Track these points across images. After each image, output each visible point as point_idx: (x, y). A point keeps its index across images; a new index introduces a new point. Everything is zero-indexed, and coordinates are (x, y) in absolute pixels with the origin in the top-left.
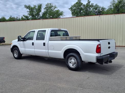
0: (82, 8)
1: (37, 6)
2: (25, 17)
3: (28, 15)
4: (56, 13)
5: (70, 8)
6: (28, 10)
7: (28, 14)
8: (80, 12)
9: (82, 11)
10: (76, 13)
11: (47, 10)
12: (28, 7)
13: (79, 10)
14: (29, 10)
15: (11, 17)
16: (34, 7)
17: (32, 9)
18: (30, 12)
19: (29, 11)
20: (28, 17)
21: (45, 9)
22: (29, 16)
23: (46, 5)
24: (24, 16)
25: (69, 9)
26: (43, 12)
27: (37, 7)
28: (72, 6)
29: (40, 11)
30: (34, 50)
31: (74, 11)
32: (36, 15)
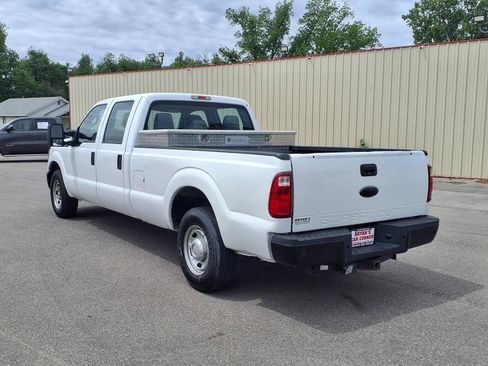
0: (460, 12)
1: (273, 9)
2: (225, 54)
3: (239, 50)
4: (345, 35)
5: (407, 13)
6: (238, 28)
7: (239, 43)
8: (453, 30)
9: (460, 27)
10: (431, 35)
11: (312, 25)
12: (239, 17)
13: (446, 21)
14: (244, 27)
15: (181, 57)
16: (262, 17)
17: (252, 22)
18: (245, 35)
19: (242, 32)
20: (236, 57)
21: (301, 21)
22: (243, 52)
23: (309, 6)
24: (221, 50)
25: (404, 18)
26: (294, 35)
27: (272, 17)
28: (417, 5)
29: (285, 30)
30: (94, 183)
31: (426, 27)
32: (268, 46)
